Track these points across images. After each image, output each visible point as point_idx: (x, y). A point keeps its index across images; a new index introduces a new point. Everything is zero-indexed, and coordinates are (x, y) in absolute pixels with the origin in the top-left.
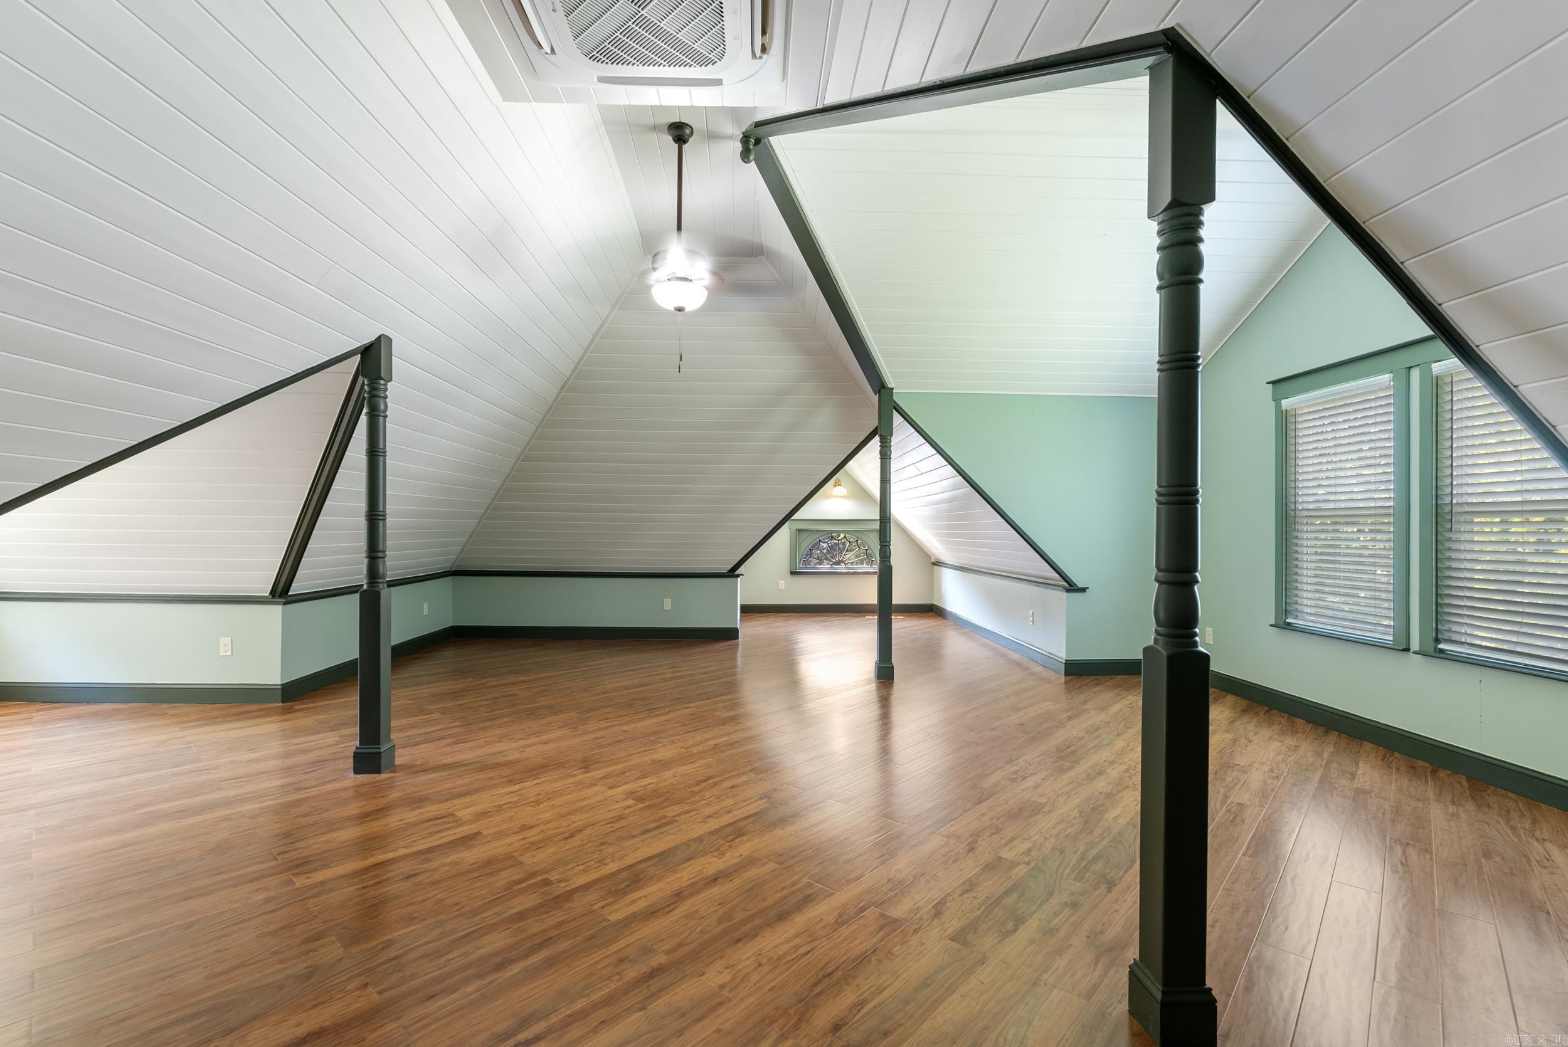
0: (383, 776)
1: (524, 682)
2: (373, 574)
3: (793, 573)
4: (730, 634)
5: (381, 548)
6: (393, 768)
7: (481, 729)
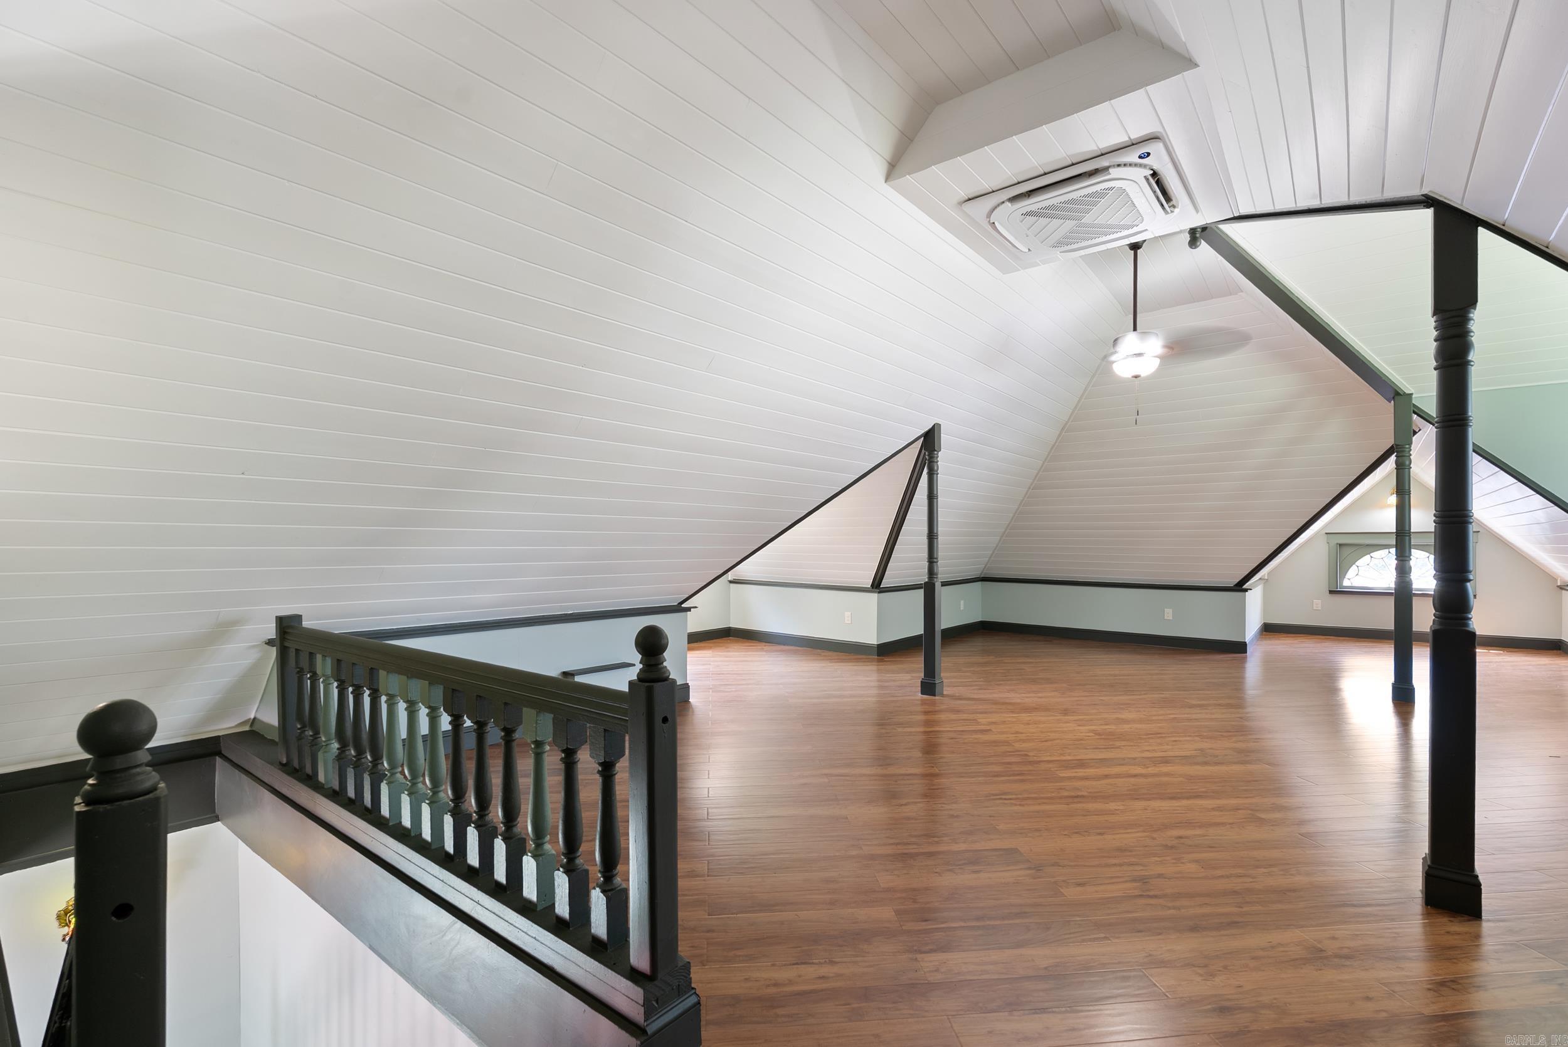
0: (937, 698)
1: (1032, 663)
2: (931, 573)
3: (1331, 592)
4: (1239, 648)
5: (935, 557)
6: (942, 695)
7: (997, 685)
